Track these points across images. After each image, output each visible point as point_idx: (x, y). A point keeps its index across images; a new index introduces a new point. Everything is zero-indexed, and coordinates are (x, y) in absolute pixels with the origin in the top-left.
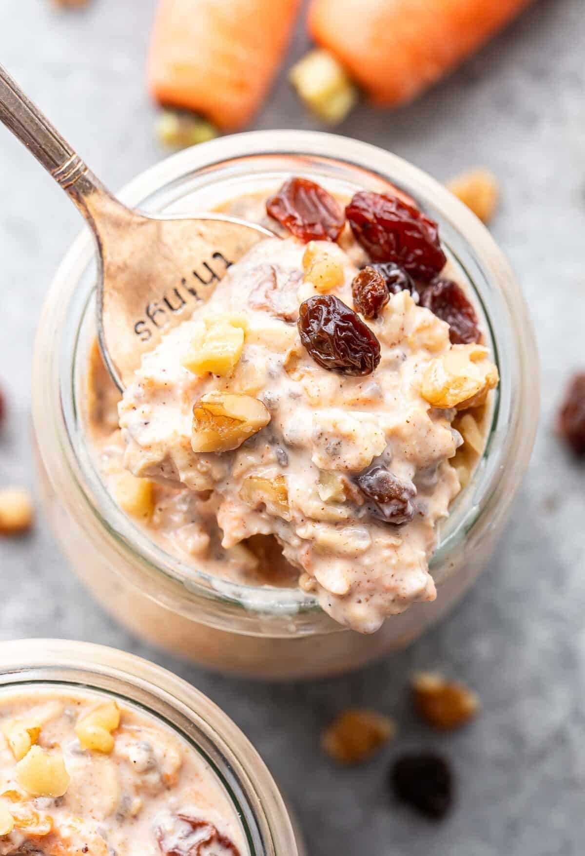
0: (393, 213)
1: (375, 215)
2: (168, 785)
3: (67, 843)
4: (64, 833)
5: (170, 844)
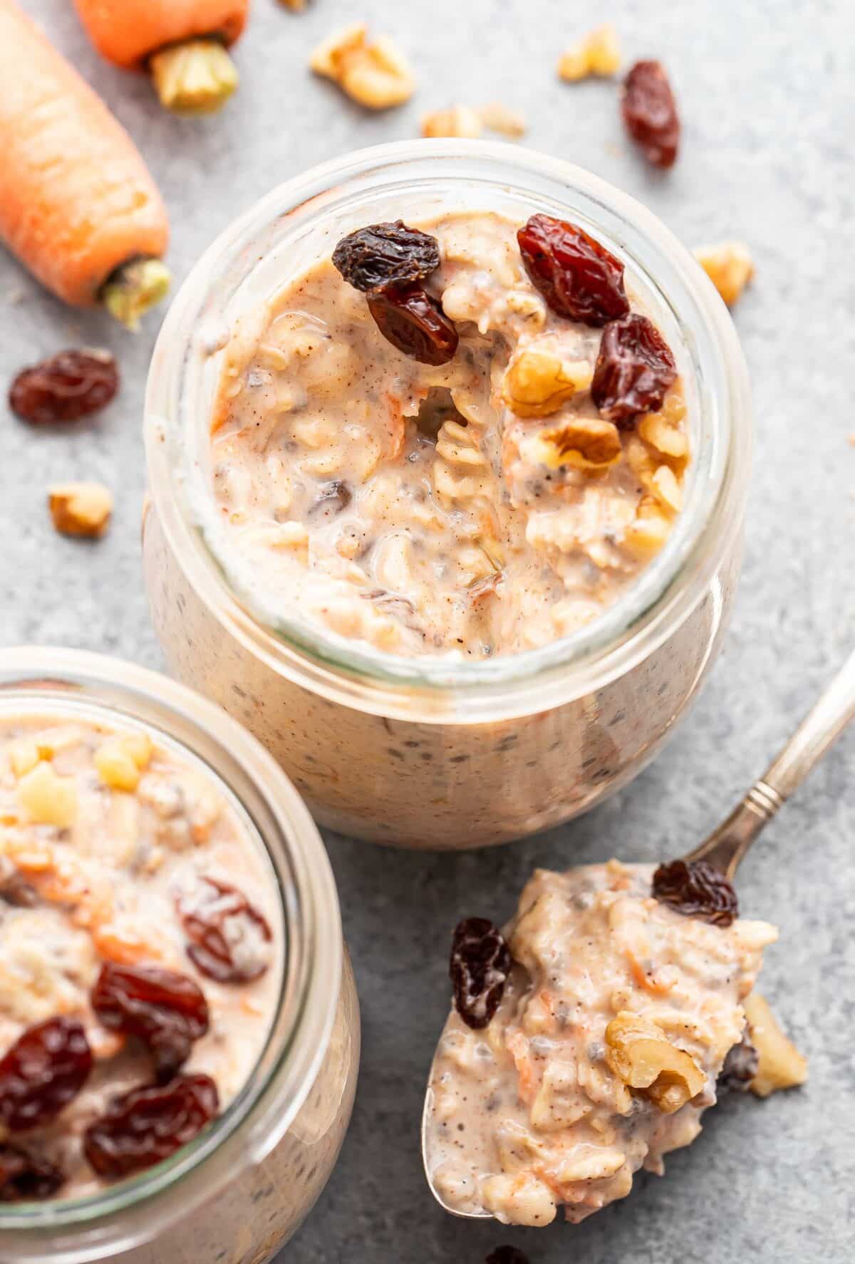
0: (573, 247)
1: (552, 246)
2: (197, 839)
3: (66, 882)
4: (65, 870)
5: (189, 907)
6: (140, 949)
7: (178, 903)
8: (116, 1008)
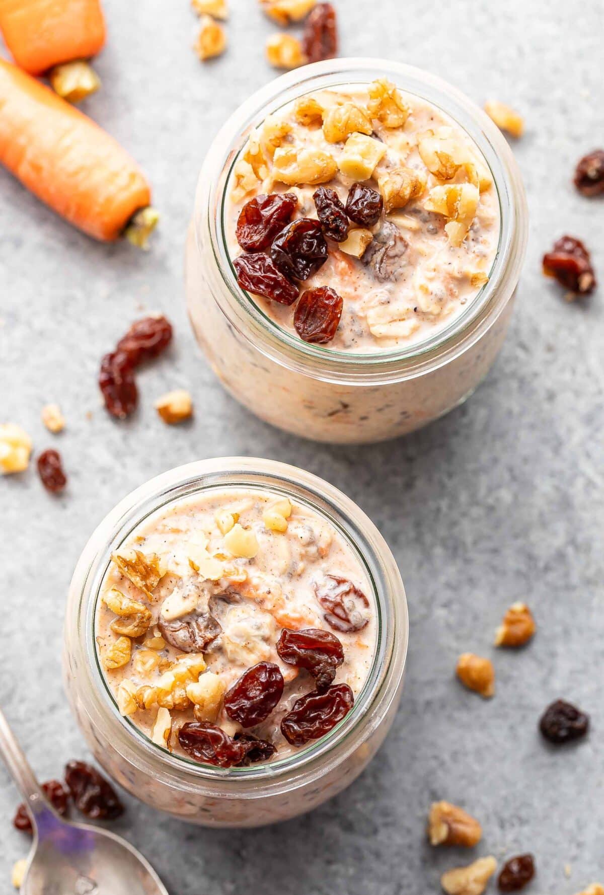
2: (322, 555)
3: (256, 588)
4: (255, 581)
5: (322, 593)
6: (300, 620)
7: (316, 591)
8: (293, 654)
